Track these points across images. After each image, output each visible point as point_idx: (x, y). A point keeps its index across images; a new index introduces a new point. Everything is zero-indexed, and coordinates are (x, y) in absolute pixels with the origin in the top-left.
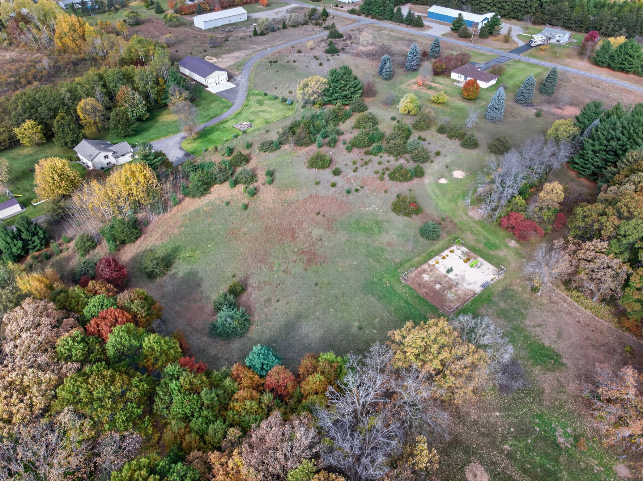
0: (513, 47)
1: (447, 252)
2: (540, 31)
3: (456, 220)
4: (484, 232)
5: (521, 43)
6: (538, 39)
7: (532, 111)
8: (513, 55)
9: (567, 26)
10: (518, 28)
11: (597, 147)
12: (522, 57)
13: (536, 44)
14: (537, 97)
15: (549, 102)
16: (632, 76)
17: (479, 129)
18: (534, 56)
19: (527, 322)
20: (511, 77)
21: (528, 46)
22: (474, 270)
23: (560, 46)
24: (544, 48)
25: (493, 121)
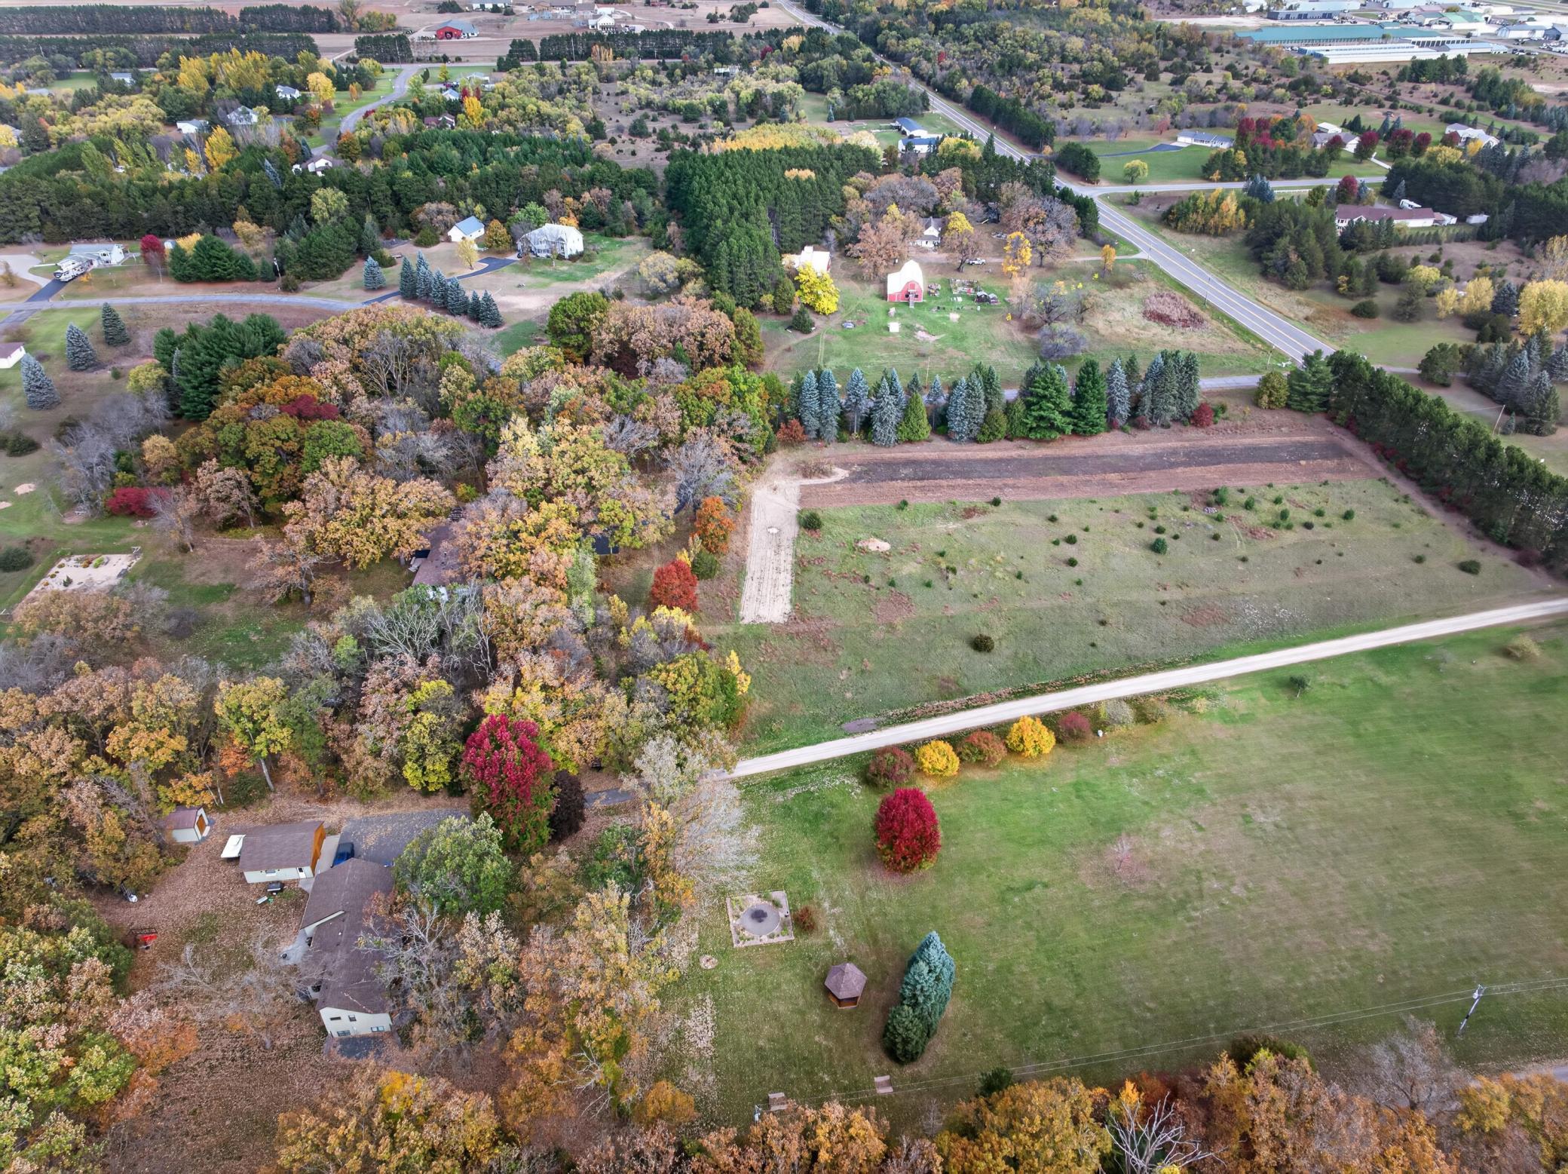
0: (34, 290)
1: (55, 569)
2: (66, 255)
3: (49, 537)
4: (97, 530)
5: (43, 282)
6: (68, 267)
7: (106, 375)
8: (37, 305)
9: (112, 232)
10: (26, 257)
11: (195, 383)
12: (52, 303)
13: (69, 276)
14: (105, 353)
15: (127, 355)
16: (239, 284)
17: (29, 425)
18: (75, 296)
19: (187, 579)
20: (49, 338)
21: (58, 284)
22: (102, 569)
23: (114, 269)
24: (84, 279)
25: (43, 406)
